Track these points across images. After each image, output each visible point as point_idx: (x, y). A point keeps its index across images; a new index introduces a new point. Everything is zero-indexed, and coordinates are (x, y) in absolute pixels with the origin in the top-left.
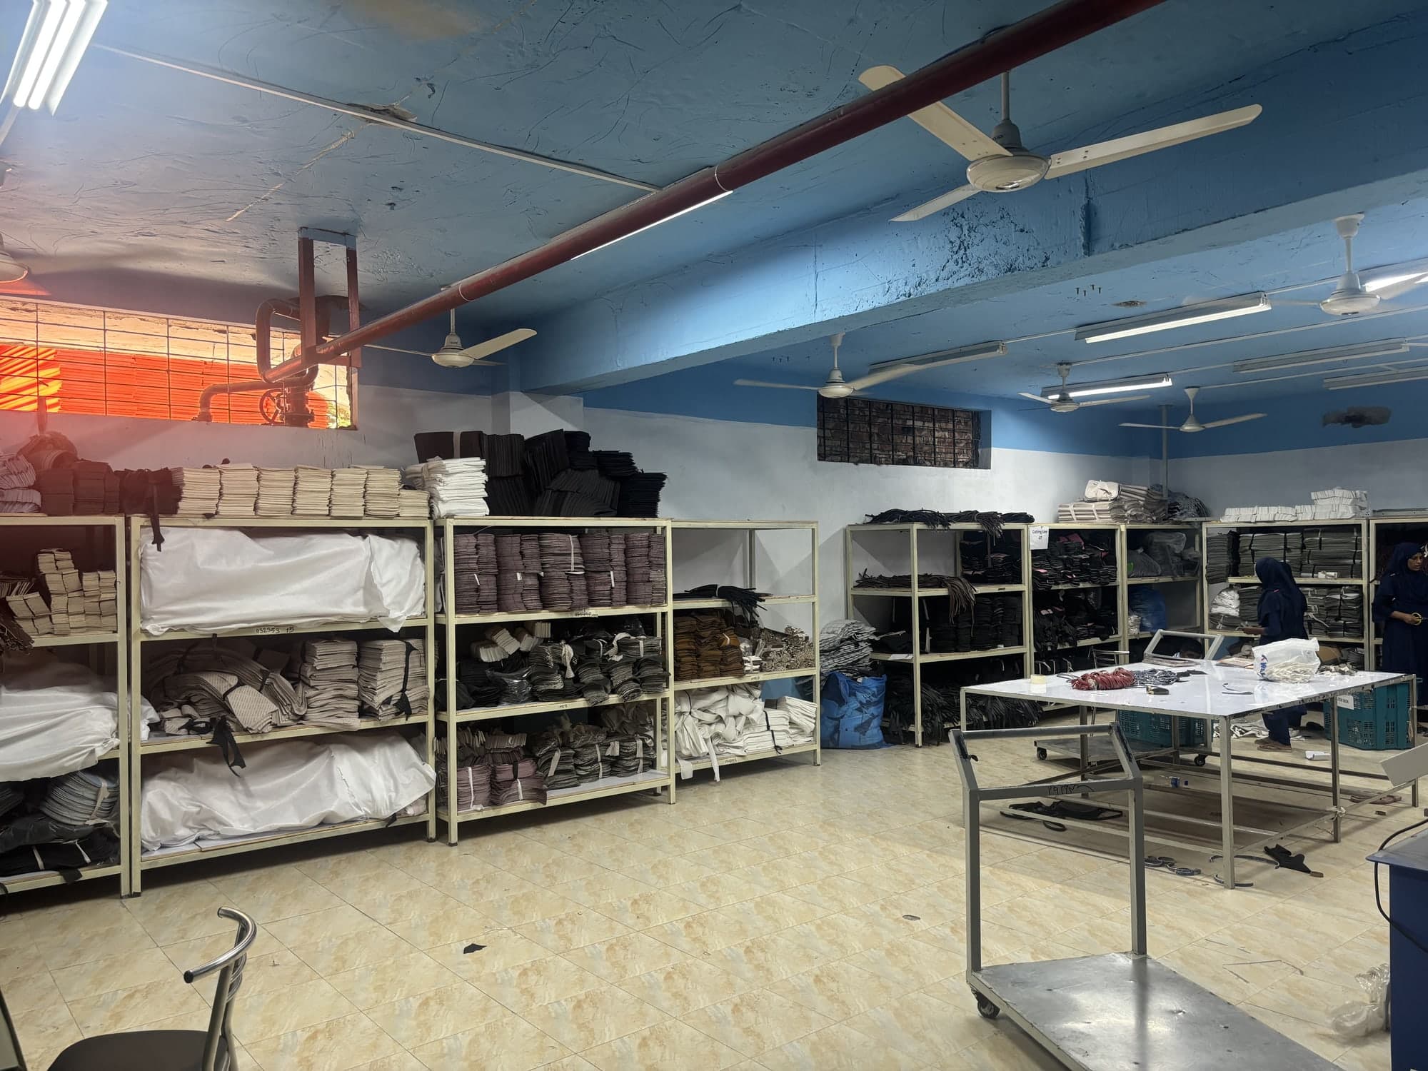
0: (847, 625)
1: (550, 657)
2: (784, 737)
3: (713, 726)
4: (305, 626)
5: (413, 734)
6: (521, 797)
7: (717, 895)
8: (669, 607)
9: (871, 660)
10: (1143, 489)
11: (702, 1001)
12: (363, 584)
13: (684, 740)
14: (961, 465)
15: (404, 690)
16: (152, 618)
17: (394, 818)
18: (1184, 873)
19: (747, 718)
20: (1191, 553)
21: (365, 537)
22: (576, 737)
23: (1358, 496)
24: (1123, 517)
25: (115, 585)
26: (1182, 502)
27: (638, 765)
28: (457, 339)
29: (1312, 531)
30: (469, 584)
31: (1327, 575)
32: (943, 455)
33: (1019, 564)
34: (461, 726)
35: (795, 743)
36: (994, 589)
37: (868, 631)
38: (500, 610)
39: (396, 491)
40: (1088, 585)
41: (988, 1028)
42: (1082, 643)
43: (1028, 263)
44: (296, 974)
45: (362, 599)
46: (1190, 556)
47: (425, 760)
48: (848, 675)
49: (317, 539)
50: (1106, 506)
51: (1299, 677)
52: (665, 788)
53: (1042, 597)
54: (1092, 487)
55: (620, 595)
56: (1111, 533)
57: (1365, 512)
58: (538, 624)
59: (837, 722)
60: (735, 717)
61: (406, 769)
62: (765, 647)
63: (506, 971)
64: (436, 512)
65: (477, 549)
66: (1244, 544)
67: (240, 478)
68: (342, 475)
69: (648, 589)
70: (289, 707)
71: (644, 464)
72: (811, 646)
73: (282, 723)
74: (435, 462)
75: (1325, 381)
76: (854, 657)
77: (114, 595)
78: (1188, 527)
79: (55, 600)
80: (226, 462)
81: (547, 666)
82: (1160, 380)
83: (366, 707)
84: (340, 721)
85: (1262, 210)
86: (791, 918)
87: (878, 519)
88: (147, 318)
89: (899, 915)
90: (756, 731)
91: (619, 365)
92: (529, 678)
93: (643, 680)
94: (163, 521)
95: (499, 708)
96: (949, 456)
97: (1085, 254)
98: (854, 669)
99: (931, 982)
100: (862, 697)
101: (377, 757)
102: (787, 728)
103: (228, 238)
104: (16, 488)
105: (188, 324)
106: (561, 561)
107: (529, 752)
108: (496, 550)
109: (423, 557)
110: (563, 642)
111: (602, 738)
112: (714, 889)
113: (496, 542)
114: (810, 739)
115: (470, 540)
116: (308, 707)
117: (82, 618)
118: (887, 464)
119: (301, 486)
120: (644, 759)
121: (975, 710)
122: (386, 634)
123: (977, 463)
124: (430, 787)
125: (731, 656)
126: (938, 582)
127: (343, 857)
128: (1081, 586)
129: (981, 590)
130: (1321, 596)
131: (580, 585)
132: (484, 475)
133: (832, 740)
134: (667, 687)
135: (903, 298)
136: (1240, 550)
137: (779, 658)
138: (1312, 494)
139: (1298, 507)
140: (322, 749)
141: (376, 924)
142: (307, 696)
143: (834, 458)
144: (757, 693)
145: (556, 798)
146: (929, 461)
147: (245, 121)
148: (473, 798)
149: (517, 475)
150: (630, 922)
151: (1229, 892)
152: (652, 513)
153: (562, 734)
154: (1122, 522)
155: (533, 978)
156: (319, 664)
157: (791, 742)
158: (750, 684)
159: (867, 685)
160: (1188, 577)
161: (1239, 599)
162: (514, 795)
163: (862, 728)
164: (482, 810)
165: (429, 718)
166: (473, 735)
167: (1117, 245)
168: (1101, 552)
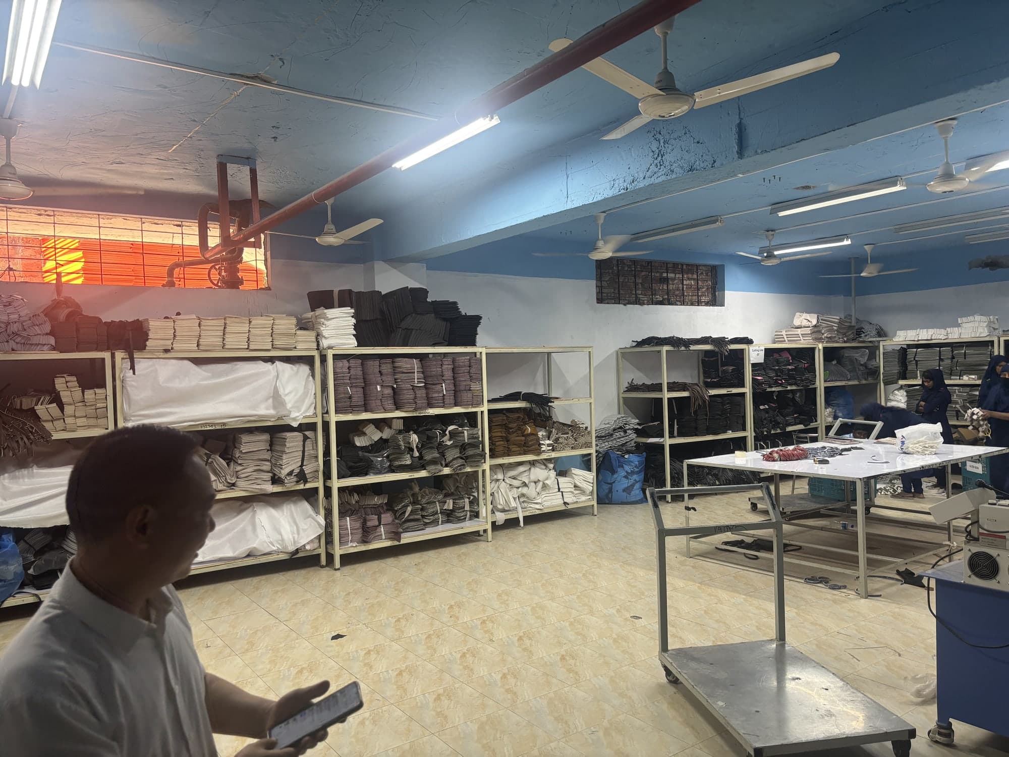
0: (618, 419)
1: (402, 443)
2: (570, 496)
3: (520, 489)
4: (233, 423)
5: (310, 495)
6: (384, 537)
7: (507, 602)
8: (485, 408)
9: (635, 442)
10: (836, 318)
11: (482, 671)
12: (272, 395)
13: (499, 499)
14: (703, 304)
15: (302, 466)
16: (131, 420)
17: (297, 551)
18: (834, 587)
19: (544, 483)
20: (872, 364)
21: (273, 363)
22: (423, 497)
23: (992, 320)
24: (821, 338)
25: (106, 397)
26: (866, 327)
27: (466, 515)
28: (332, 227)
29: (959, 346)
30: (344, 394)
31: (969, 378)
32: (690, 297)
33: (743, 374)
34: (341, 490)
35: (578, 500)
36: (723, 391)
37: (634, 422)
38: (366, 411)
39: (293, 331)
40: (794, 388)
41: (671, 689)
42: (789, 429)
43: (702, 165)
44: (220, 653)
45: (272, 404)
46: (872, 365)
47: (318, 513)
48: (618, 453)
49: (240, 365)
50: (808, 331)
51: (927, 450)
52: (485, 531)
53: (760, 397)
54: (799, 318)
55: (450, 399)
56: (812, 350)
57: (997, 331)
58: (395, 420)
59: (610, 486)
60: (535, 483)
61: (305, 519)
62: (557, 434)
63: (357, 651)
64: (321, 345)
65: (350, 370)
66: (910, 357)
67: (187, 324)
68: (257, 321)
69: (470, 395)
70: (224, 478)
71: (466, 309)
72: (589, 433)
73: (220, 488)
74: (319, 311)
75: (966, 237)
76: (623, 440)
77: (105, 405)
78: (870, 345)
79: (66, 408)
80: (178, 314)
81: (400, 449)
82: (842, 240)
83: (276, 477)
84: (258, 487)
85: (852, 125)
86: (554, 618)
87: (640, 344)
88: (128, 218)
89: (628, 616)
90: (551, 492)
91: (443, 241)
92: (387, 457)
93: (467, 458)
94: (136, 355)
95: (368, 477)
96: (694, 298)
97: (739, 158)
98: (623, 449)
99: (639, 660)
100: (628, 468)
101: (285, 511)
102: (572, 490)
103: (172, 164)
104: (38, 334)
105: (156, 221)
106: (408, 377)
107: (390, 507)
108: (363, 370)
109: (313, 376)
110: (411, 433)
111: (440, 497)
112: (506, 598)
113: (362, 364)
114: (589, 497)
115: (345, 363)
116: (237, 478)
117: (84, 420)
118: (648, 305)
119: (228, 329)
120: (471, 511)
121: (710, 477)
122: (289, 428)
123: (716, 302)
124: (321, 531)
125: (531, 441)
126: (683, 387)
127: (264, 577)
128: (789, 388)
129: (713, 392)
130: (964, 392)
131: (421, 393)
132: (353, 319)
133: (605, 498)
134: (485, 462)
135: (623, 191)
136: (907, 361)
137: (566, 441)
138: (959, 319)
139: (949, 330)
140: (249, 505)
141: (277, 621)
142: (237, 470)
143: (610, 301)
144: (551, 466)
145: (408, 538)
146: (680, 301)
147: (165, 87)
148: (350, 538)
149: (377, 319)
150: (445, 620)
151: (863, 601)
152: (473, 343)
153: (413, 495)
154: (819, 342)
155: (373, 656)
156: (244, 448)
157: (575, 499)
158: (546, 460)
159: (631, 460)
160: (871, 380)
161: (907, 396)
162: (378, 536)
163: (628, 490)
164: (356, 546)
165: (320, 484)
166: (350, 495)
167: (759, 151)
168: (804, 364)
